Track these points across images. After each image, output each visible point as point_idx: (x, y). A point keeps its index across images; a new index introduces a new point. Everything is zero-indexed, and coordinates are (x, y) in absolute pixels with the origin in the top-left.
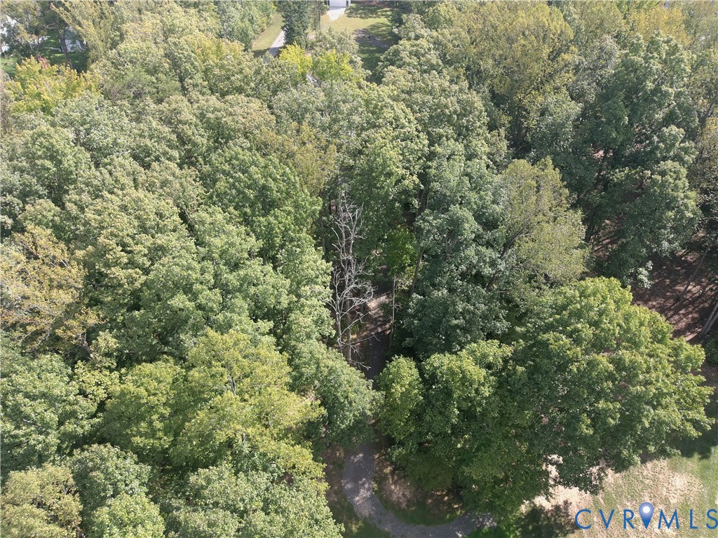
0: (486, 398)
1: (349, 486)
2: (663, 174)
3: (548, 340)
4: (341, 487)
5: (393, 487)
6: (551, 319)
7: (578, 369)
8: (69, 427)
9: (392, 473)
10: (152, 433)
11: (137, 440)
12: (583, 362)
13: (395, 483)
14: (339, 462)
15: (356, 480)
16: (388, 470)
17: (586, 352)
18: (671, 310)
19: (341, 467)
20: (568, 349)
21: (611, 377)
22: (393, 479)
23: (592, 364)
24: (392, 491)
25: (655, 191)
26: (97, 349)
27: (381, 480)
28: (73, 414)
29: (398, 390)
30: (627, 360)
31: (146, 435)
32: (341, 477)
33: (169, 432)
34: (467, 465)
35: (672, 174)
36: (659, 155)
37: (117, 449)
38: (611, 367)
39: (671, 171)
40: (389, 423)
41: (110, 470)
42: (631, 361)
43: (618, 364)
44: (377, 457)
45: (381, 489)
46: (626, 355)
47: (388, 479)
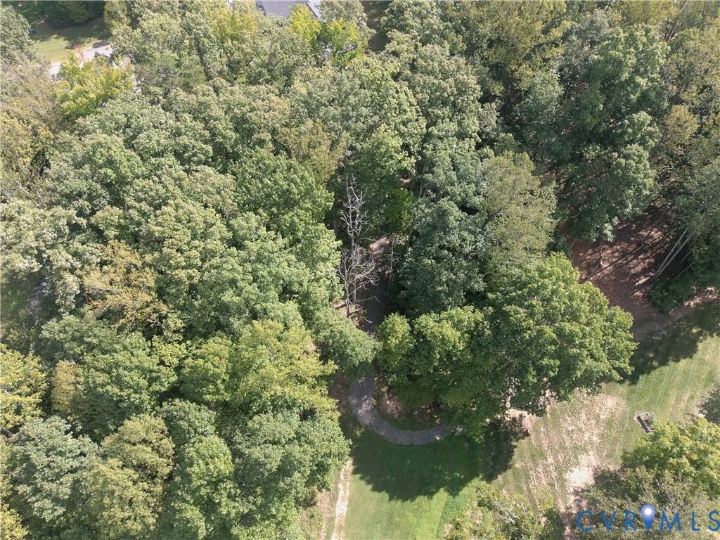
0: (460, 351)
1: (355, 402)
2: (627, 157)
3: (510, 311)
4: (348, 402)
5: (388, 402)
6: (514, 294)
7: (530, 336)
8: (156, 387)
9: (388, 392)
10: (217, 392)
11: (208, 397)
12: (534, 331)
13: (390, 399)
14: (347, 384)
15: (359, 397)
16: (384, 389)
17: (538, 323)
18: (632, 254)
19: (348, 387)
20: (524, 321)
21: (553, 343)
22: (388, 396)
23: (541, 333)
24: (387, 405)
25: (618, 173)
26: (168, 327)
27: (379, 397)
28: (157, 378)
29: (393, 341)
30: (567, 330)
31: (213, 393)
32: (348, 395)
33: (228, 389)
34: (444, 395)
35: (635, 158)
36: (627, 139)
37: (194, 404)
38: (554, 336)
39: (634, 155)
40: (385, 361)
41: (192, 420)
42: (570, 331)
43: (560, 333)
44: (376, 379)
45: (379, 404)
46: (567, 327)
47: (384, 396)
